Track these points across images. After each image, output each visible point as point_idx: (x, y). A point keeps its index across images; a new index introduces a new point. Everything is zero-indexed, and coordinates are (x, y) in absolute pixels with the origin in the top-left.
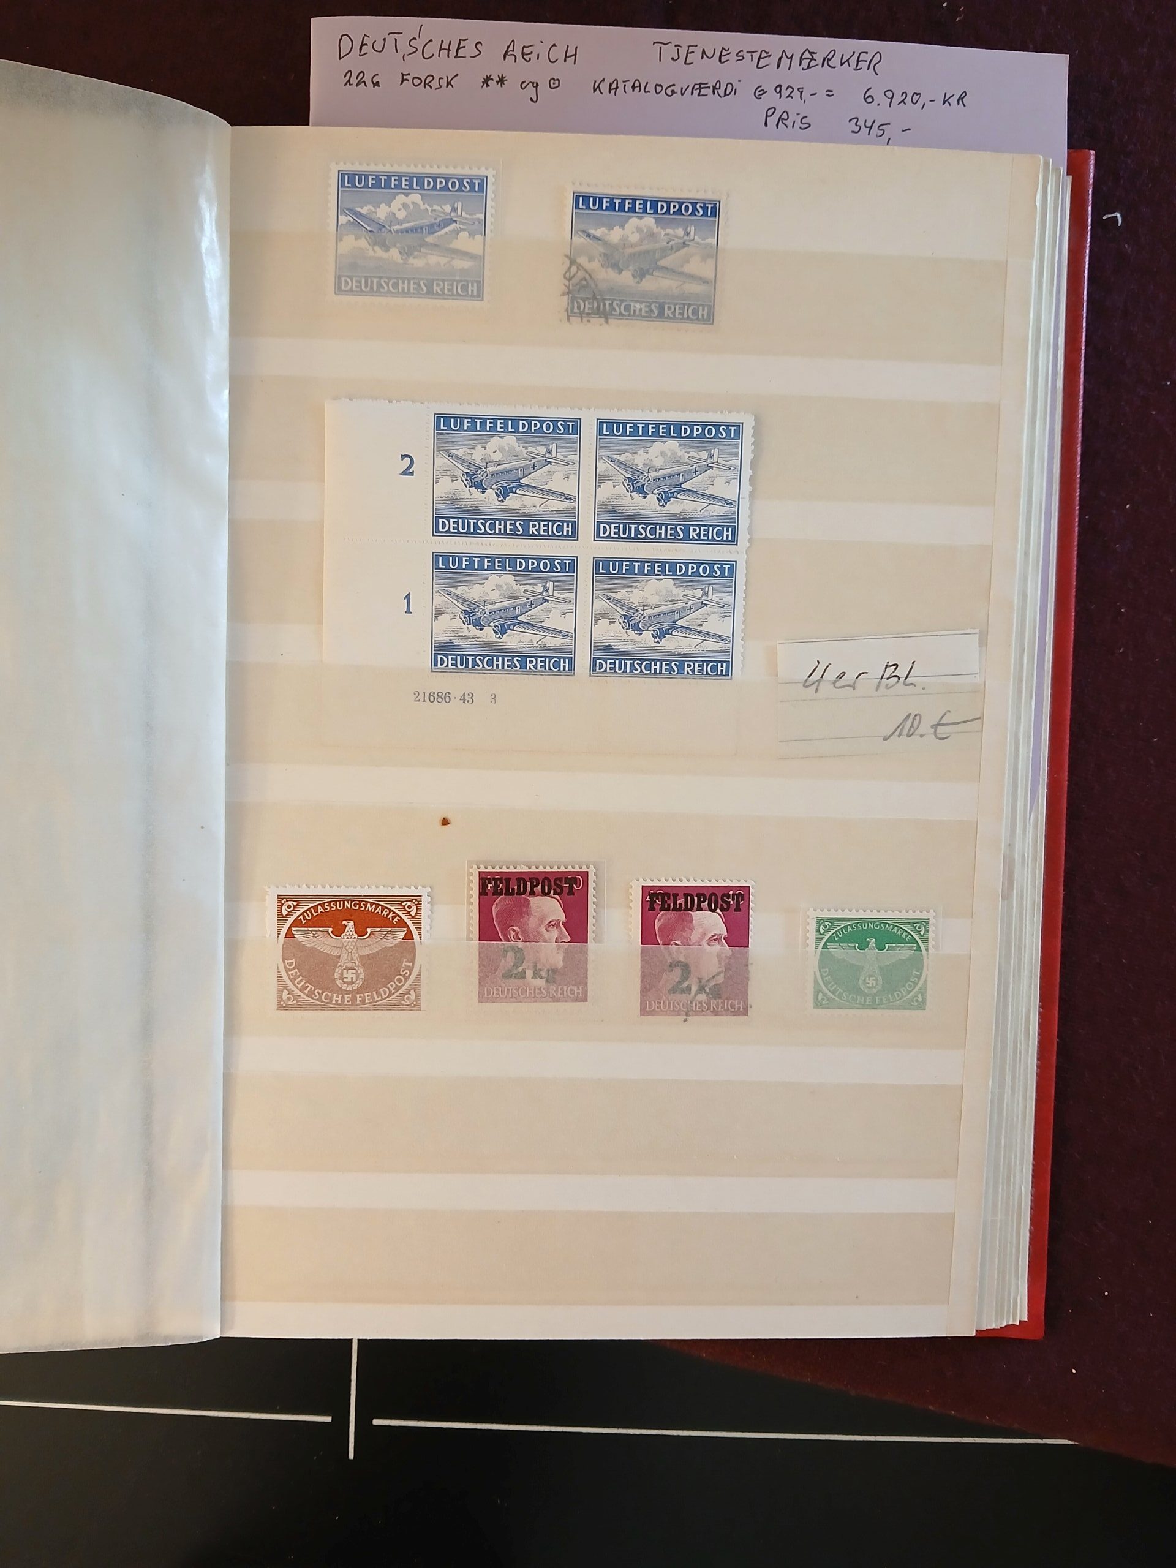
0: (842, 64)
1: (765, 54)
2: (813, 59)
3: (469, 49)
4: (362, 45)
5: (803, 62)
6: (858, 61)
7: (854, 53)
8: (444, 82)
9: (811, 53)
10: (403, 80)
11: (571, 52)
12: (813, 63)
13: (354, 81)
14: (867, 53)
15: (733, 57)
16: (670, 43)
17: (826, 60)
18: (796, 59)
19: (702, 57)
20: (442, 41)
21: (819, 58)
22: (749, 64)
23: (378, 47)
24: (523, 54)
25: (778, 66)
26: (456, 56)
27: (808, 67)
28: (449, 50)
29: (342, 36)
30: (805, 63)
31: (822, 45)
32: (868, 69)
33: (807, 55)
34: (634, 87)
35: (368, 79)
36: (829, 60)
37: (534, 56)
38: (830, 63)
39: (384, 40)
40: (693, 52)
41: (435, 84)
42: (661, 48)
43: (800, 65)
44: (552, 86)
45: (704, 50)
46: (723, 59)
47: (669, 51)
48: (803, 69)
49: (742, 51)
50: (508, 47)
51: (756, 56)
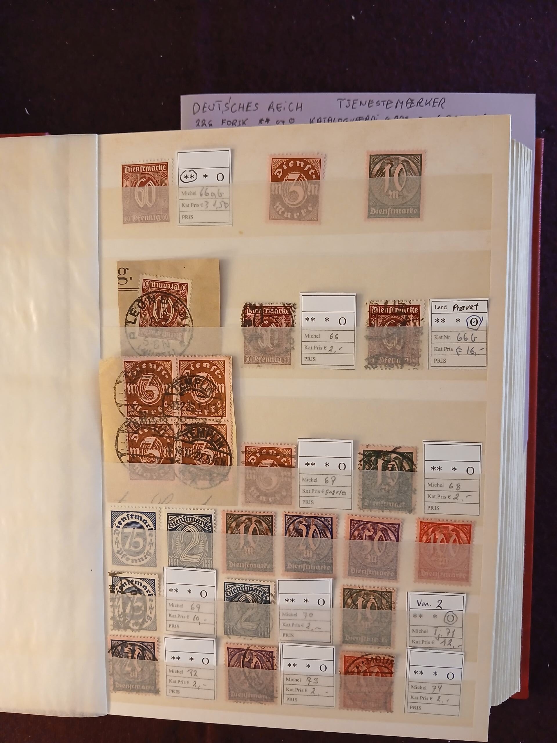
0: (426, 104)
1: (390, 102)
2: (412, 103)
3: (253, 107)
4: (204, 107)
5: (408, 105)
6: (434, 102)
7: (432, 99)
8: (241, 123)
9: (412, 100)
10: (223, 123)
11: (299, 105)
12: (412, 105)
13: (200, 124)
14: (438, 99)
15: (374, 104)
16: (345, 99)
17: (419, 103)
18: (404, 104)
19: (360, 105)
20: (240, 104)
21: (415, 102)
22: (382, 107)
23: (211, 108)
24: (277, 108)
25: (396, 107)
26: (247, 110)
27: (410, 107)
28: (243, 108)
29: (195, 104)
30: (409, 105)
31: (416, 96)
32: (439, 106)
33: (409, 101)
34: (328, 121)
35: (207, 123)
36: (420, 103)
37: (282, 109)
38: (421, 104)
39: (214, 105)
40: (356, 103)
41: (237, 124)
42: (341, 102)
43: (406, 106)
44: (291, 122)
45: (361, 102)
46: (370, 105)
47: (345, 103)
48: (408, 108)
49: (378, 101)
50: (270, 105)
51: (386, 103)
